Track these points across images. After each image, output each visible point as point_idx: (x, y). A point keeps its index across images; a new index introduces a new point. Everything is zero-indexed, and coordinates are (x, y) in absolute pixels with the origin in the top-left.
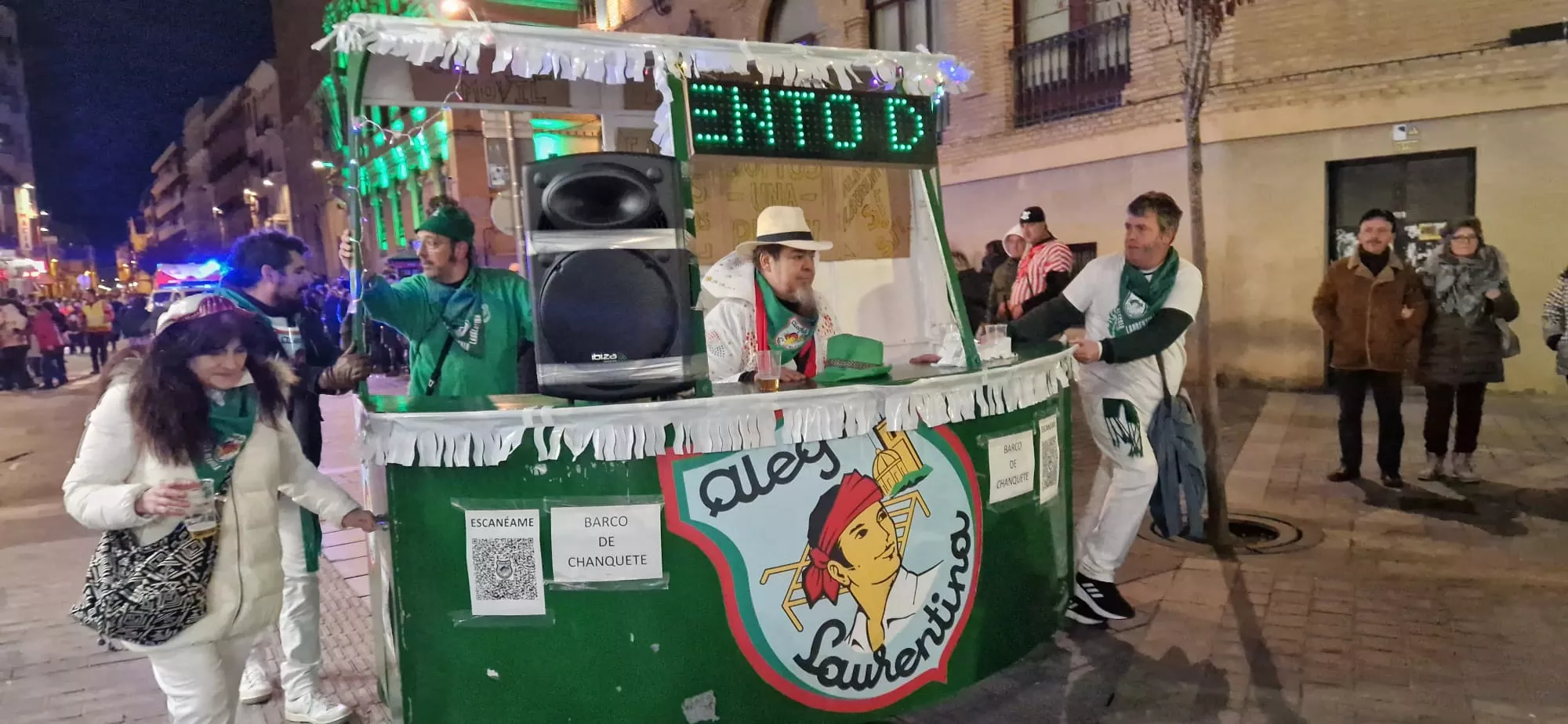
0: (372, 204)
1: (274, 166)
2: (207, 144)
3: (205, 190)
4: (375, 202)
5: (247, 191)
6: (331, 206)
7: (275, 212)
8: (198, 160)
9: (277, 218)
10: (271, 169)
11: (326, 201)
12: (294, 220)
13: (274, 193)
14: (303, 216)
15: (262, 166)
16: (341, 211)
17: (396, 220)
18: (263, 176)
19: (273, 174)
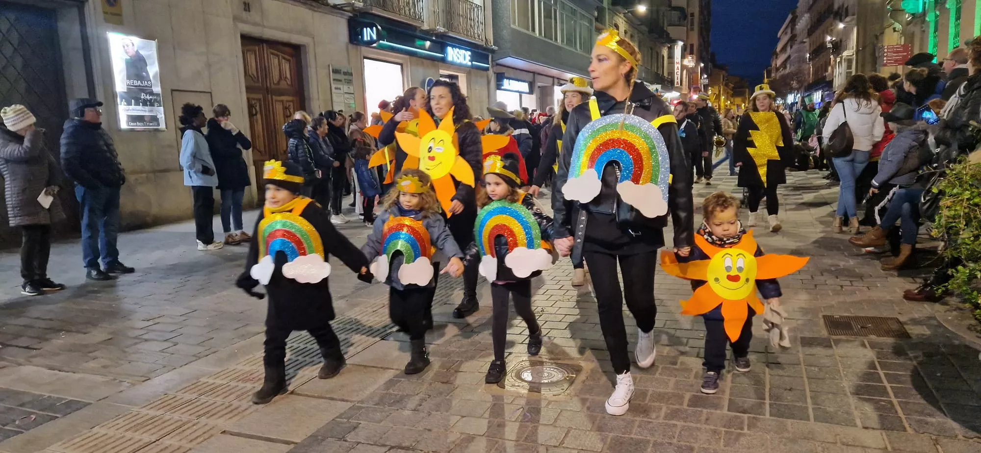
0: (927, 19)
1: (850, 12)
2: (810, 9)
3: (805, 42)
4: (930, 18)
5: (829, 38)
6: (888, 32)
7: (846, 49)
8: (803, 22)
9: (845, 54)
10: (847, 16)
11: (885, 28)
12: (858, 51)
13: (847, 32)
14: (864, 48)
15: (840, 14)
16: (896, 33)
17: (952, 31)
18: (841, 21)
19: (848, 19)
